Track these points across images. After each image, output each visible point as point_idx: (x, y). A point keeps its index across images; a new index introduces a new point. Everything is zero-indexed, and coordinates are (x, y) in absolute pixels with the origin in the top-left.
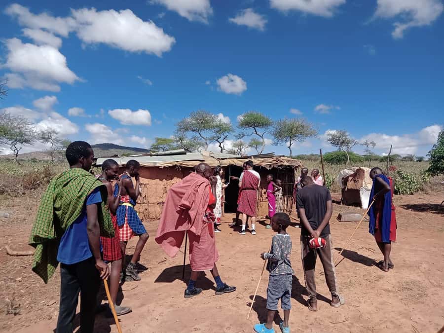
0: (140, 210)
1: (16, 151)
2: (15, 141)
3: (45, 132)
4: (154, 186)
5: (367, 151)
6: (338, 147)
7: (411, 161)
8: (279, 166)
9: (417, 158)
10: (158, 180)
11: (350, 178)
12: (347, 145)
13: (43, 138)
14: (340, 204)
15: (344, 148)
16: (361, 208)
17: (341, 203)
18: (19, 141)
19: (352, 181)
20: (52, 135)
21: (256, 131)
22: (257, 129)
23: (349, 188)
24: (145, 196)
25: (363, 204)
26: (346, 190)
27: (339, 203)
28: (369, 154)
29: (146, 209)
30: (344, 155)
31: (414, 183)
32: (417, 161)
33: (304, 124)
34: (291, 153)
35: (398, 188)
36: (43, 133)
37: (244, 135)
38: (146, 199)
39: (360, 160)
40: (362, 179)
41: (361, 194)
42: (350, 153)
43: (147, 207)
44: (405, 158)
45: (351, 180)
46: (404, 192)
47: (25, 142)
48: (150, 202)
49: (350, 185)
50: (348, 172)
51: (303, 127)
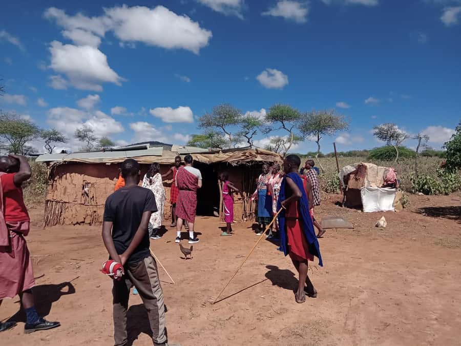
0: (88, 212)
1: (50, 149)
2: (49, 139)
3: (81, 130)
4: (104, 186)
6: (386, 142)
8: (248, 162)
10: (108, 179)
11: (352, 176)
12: (396, 140)
13: (79, 137)
14: (342, 207)
15: (393, 143)
16: (362, 211)
17: (343, 205)
18: (53, 139)
20: (88, 133)
21: (284, 125)
22: (285, 122)
23: (350, 188)
24: (93, 197)
25: (364, 207)
26: (347, 190)
27: (340, 205)
29: (95, 212)
30: (393, 150)
31: (451, 181)
33: (333, 115)
34: (319, 148)
35: (429, 188)
36: (79, 132)
37: (270, 130)
38: (93, 200)
40: (363, 177)
41: (362, 195)
43: (95, 209)
45: (353, 179)
46: (437, 192)
47: (59, 140)
48: (98, 204)
49: (352, 184)
50: (350, 168)
51: (331, 119)
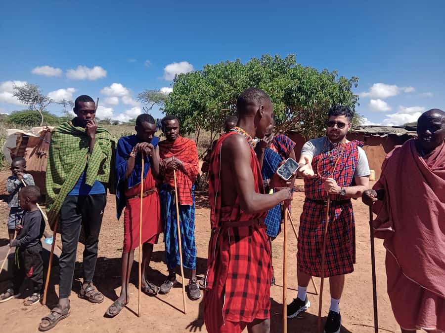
5: (65, 112)
7: (108, 124)
9: (113, 121)
12: (40, 103)
15: (37, 107)
19: (34, 155)
28: (67, 116)
30: (38, 115)
32: (113, 124)
39: (58, 122)
42: (46, 113)
44: (103, 121)
45: (31, 155)
